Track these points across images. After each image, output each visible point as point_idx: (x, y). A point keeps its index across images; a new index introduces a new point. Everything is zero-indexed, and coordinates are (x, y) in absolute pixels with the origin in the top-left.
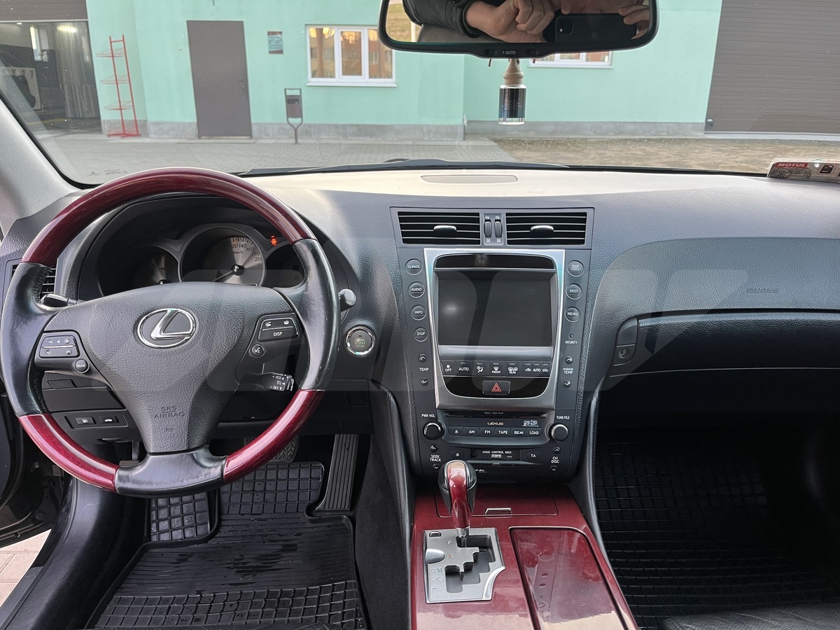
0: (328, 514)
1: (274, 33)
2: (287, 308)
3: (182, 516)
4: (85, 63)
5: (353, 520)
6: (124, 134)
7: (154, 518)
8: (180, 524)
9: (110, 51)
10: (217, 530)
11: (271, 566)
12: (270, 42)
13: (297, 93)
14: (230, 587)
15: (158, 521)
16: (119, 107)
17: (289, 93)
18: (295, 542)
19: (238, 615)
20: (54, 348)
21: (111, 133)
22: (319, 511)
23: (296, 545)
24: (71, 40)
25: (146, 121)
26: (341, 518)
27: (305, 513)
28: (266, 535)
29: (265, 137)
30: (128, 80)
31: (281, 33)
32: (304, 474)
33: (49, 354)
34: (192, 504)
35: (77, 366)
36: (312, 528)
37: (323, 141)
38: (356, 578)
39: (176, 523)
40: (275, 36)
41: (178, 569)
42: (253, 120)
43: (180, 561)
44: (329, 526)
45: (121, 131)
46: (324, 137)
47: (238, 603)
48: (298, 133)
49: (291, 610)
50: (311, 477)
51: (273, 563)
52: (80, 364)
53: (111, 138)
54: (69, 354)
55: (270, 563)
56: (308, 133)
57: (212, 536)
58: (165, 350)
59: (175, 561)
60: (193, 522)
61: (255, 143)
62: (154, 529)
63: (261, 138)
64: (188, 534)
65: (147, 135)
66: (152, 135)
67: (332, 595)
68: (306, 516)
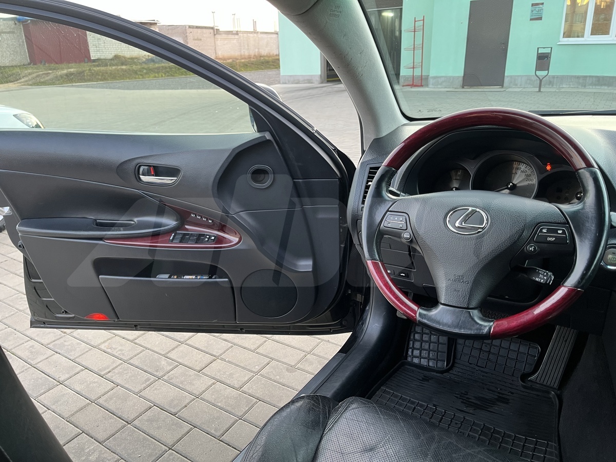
0: (538, 385)
1: (537, 4)
2: (562, 220)
3: (429, 351)
4: (396, 37)
5: (560, 398)
6: (413, 85)
7: (411, 346)
8: (427, 356)
9: (413, 28)
10: (451, 368)
11: (487, 408)
12: (532, 11)
13: (547, 51)
14: (456, 410)
15: (413, 349)
16: (412, 67)
17: (541, 51)
18: (508, 397)
19: (461, 432)
20: (393, 222)
21: (405, 84)
22: (530, 381)
23: (508, 400)
24: (389, 21)
25: (429, 76)
26: (549, 393)
27: (519, 379)
28: (486, 385)
29: (514, 87)
30: (421, 48)
31: (543, 4)
32: (523, 349)
33: (389, 225)
34: (436, 345)
35: (405, 236)
36: (523, 392)
37: (563, 90)
38: (557, 442)
39: (424, 354)
40: (537, 6)
41: (422, 384)
42: (507, 73)
43: (423, 380)
44: (538, 395)
45: (411, 83)
46: (564, 86)
47: (462, 424)
48: (543, 83)
49: (500, 445)
50: (528, 353)
51: (489, 406)
52: (406, 235)
53: (404, 88)
54: (401, 227)
55: (488, 405)
56: (551, 83)
57: (447, 371)
58: (463, 236)
59: (421, 379)
60: (436, 357)
61: (505, 91)
62: (410, 353)
63: (510, 88)
64: (431, 364)
65: (427, 85)
66: (430, 86)
67: (535, 448)
68: (519, 380)
